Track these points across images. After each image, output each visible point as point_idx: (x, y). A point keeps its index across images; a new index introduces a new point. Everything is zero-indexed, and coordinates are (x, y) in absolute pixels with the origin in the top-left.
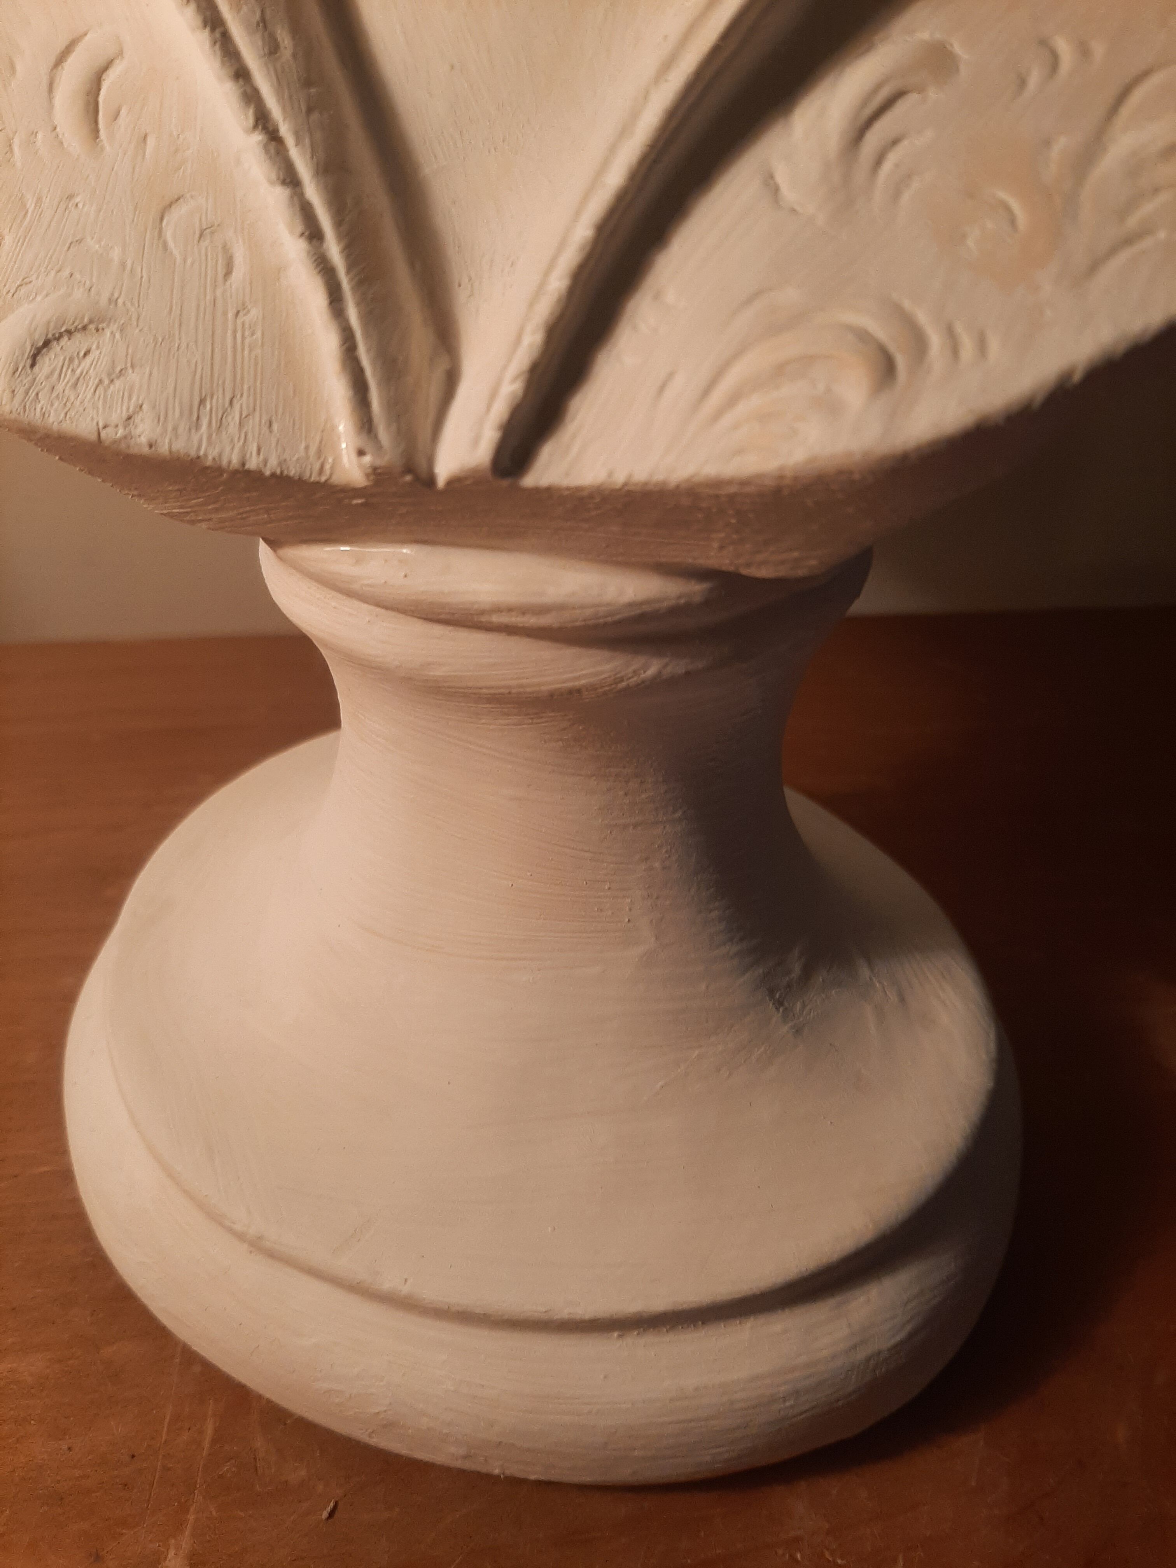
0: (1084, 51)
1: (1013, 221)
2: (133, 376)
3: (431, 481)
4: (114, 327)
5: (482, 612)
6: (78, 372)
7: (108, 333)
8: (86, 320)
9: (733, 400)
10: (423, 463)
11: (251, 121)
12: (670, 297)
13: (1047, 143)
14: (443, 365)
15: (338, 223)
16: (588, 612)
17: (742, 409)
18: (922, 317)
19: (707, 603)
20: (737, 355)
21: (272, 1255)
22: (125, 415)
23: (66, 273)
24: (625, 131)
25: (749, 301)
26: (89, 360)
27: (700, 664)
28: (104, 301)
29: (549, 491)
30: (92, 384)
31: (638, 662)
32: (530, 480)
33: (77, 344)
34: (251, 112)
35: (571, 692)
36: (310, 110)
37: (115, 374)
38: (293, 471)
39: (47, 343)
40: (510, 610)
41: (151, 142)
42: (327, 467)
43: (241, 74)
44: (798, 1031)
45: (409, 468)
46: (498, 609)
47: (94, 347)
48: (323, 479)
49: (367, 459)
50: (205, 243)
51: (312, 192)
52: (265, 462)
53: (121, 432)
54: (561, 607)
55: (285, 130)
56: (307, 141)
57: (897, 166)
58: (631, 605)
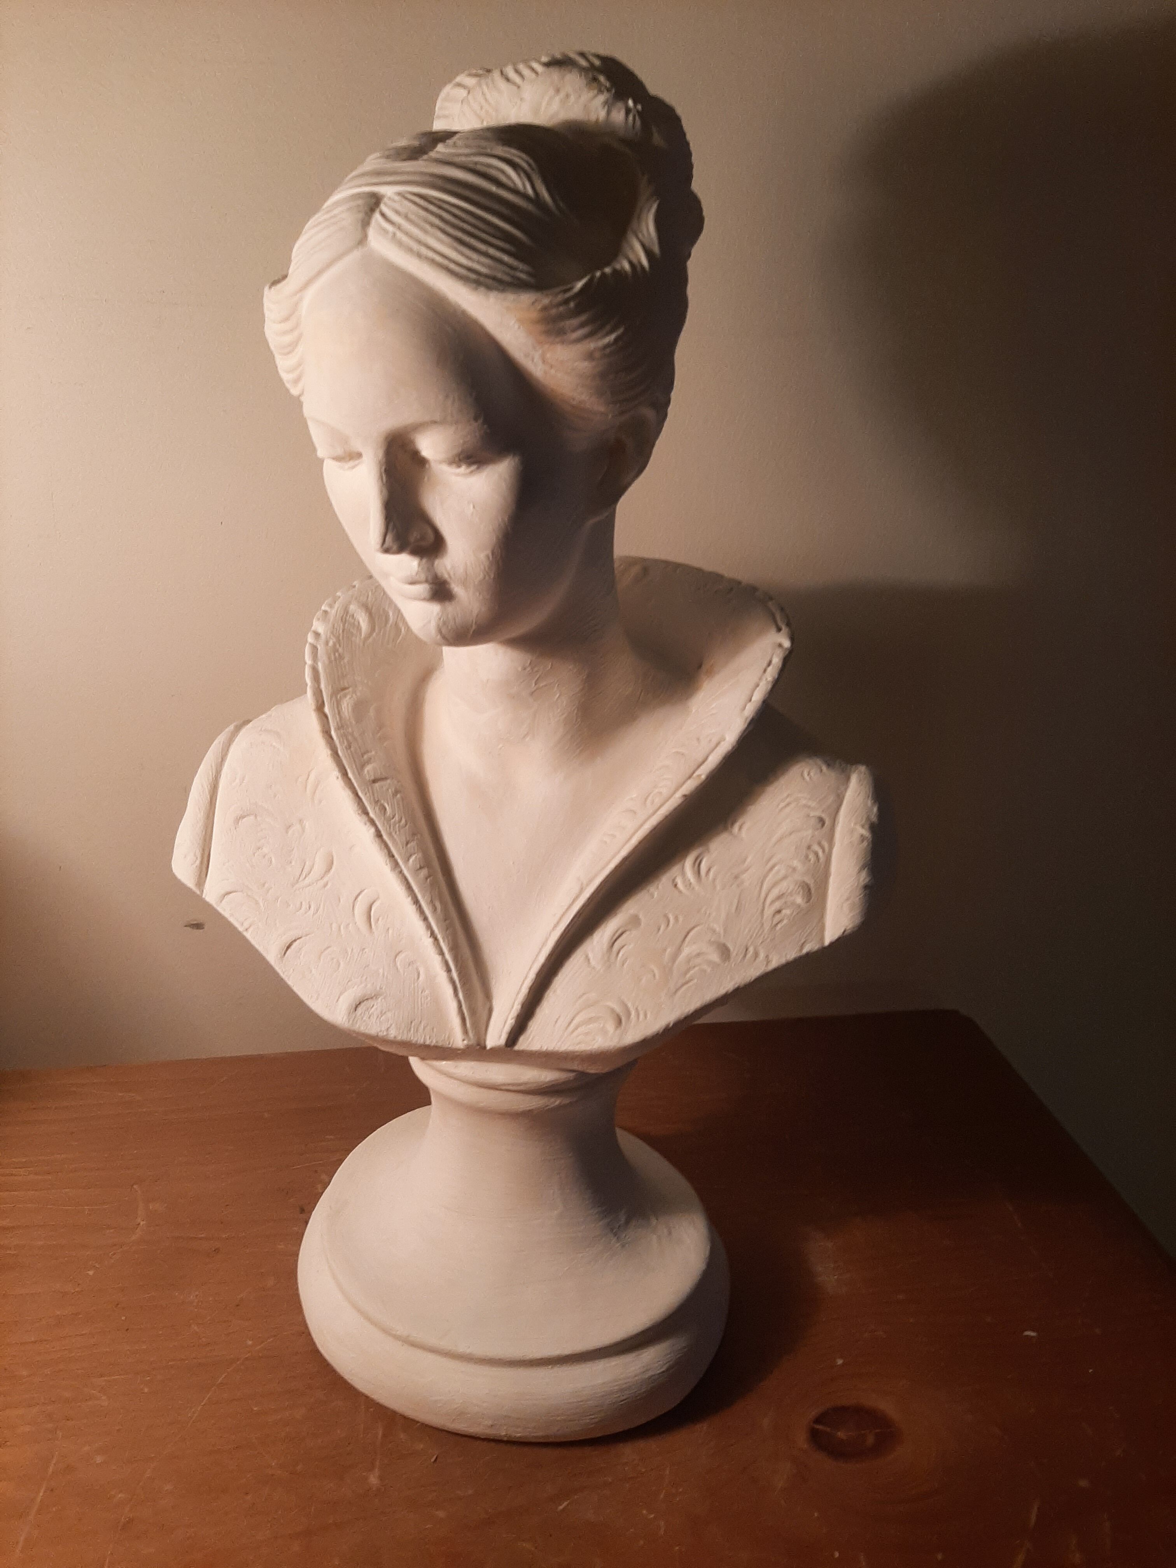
0: (676, 919)
1: (654, 976)
2: (389, 1015)
3: (485, 1047)
4: (382, 997)
5: (499, 1085)
6: (370, 1012)
7: (380, 999)
8: (373, 995)
9: (576, 1028)
10: (483, 1042)
11: (429, 935)
12: (558, 992)
13: (665, 950)
14: (488, 1006)
15: (456, 966)
16: (535, 1085)
17: (580, 1030)
18: (629, 1005)
19: (575, 1079)
20: (578, 1014)
21: (414, 1345)
22: (386, 1028)
23: (364, 978)
24: (544, 944)
25: (580, 997)
26: (373, 1009)
27: (575, 1099)
28: (378, 988)
29: (523, 1051)
30: (375, 1017)
31: (552, 1100)
32: (516, 1048)
33: (370, 1003)
34: (429, 933)
35: (530, 1111)
36: (447, 929)
37: (382, 1013)
38: (440, 1044)
39: (360, 1003)
40: (509, 1084)
41: (390, 931)
42: (451, 1043)
43: (425, 919)
44: (623, 1246)
45: (478, 1045)
46: (504, 1085)
47: (375, 1004)
48: (450, 1046)
49: (465, 1042)
50: (410, 967)
51: (448, 957)
52: (432, 1042)
53: (385, 1034)
54: (526, 1084)
55: (439, 937)
56: (447, 940)
57: (623, 955)
58: (549, 1082)
